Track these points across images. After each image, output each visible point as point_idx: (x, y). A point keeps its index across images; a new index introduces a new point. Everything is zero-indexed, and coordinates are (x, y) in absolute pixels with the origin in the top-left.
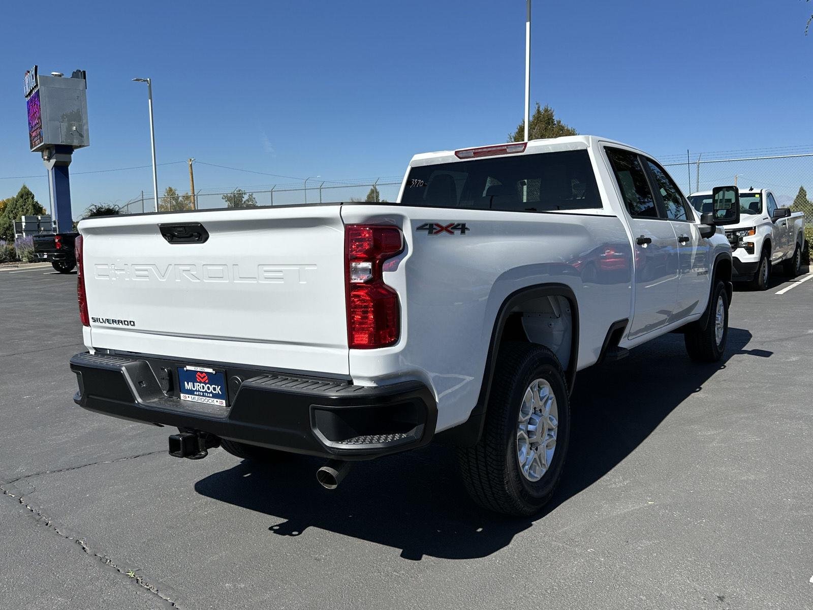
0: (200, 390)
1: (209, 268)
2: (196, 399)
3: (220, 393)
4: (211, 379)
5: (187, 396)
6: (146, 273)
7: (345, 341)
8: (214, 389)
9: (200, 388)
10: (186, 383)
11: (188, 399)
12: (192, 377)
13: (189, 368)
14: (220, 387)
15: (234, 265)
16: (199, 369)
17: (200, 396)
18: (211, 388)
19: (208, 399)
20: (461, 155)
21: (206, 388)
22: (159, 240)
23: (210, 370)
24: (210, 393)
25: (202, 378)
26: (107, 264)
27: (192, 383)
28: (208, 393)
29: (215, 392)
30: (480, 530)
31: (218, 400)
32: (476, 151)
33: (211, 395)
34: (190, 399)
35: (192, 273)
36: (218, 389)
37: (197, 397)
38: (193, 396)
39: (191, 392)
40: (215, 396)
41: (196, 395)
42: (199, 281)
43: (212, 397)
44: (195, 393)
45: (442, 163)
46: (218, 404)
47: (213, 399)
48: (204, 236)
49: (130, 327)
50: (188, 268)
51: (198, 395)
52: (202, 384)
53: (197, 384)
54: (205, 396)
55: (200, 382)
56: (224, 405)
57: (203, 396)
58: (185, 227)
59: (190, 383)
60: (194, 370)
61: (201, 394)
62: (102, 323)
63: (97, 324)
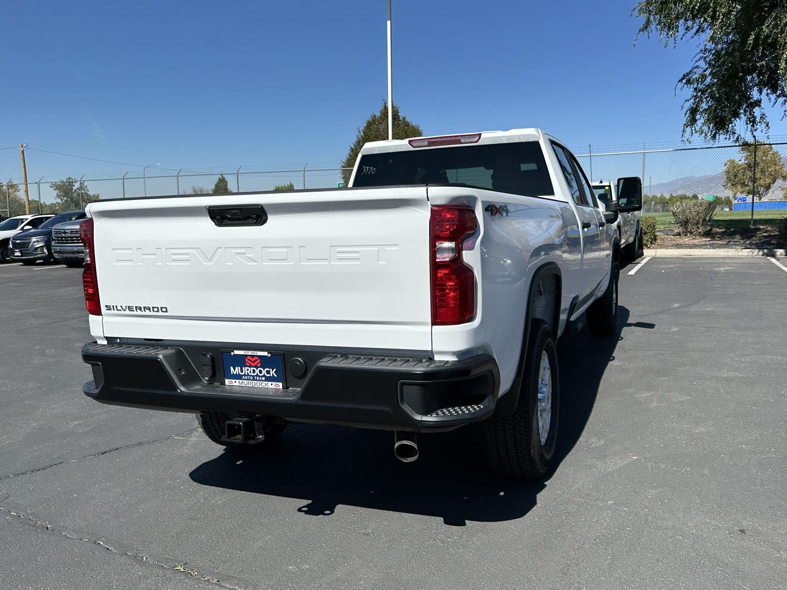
0: (250, 374)
1: (269, 250)
2: (245, 383)
3: (275, 376)
4: (264, 362)
5: (234, 381)
6: (187, 257)
7: (428, 318)
8: (268, 372)
9: (250, 372)
10: (232, 368)
11: (234, 384)
12: (241, 361)
13: (237, 352)
14: (275, 370)
15: (300, 247)
16: (250, 353)
17: (250, 380)
18: (264, 372)
19: (261, 382)
20: (414, 144)
22: (207, 223)
23: (265, 354)
24: (262, 377)
25: (253, 362)
26: (131, 249)
27: (239, 368)
28: (259, 376)
29: (269, 375)
30: (502, 494)
31: (274, 383)
32: (431, 140)
33: (264, 379)
34: (237, 384)
35: (248, 256)
36: (273, 372)
37: (246, 381)
38: (241, 381)
39: (238, 377)
40: (268, 379)
41: (245, 379)
42: (256, 264)
43: (265, 380)
44: (244, 377)
45: (395, 151)
46: (273, 387)
47: (267, 383)
48: (264, 218)
49: (160, 313)
50: (243, 251)
51: (248, 379)
52: (252, 368)
53: (246, 368)
54: (256, 380)
55: (250, 366)
56: (281, 387)
57: (254, 379)
58: (241, 209)
59: (237, 368)
60: (244, 354)
61: (252, 378)
62: (121, 310)
63: (112, 312)
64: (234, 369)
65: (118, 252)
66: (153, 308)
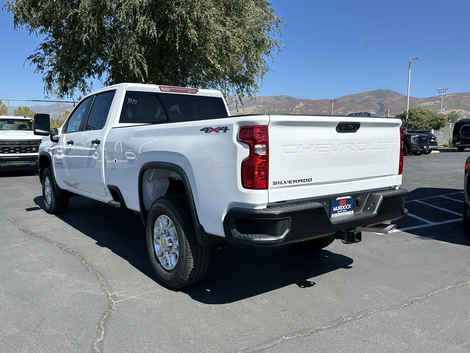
1: (359, 145)
2: (340, 214)
3: (351, 208)
4: (347, 201)
5: (335, 214)
6: (326, 149)
8: (348, 207)
12: (338, 204)
13: (338, 199)
14: (351, 205)
15: (370, 143)
16: (343, 198)
19: (346, 212)
20: (162, 89)
21: (344, 207)
22: (333, 130)
23: (349, 197)
24: (345, 209)
25: (343, 203)
26: (296, 145)
31: (350, 212)
33: (346, 210)
34: (336, 216)
35: (352, 148)
39: (336, 212)
40: (348, 210)
41: (339, 213)
42: (354, 151)
43: (347, 211)
44: (338, 212)
46: (350, 213)
47: (348, 212)
49: (307, 182)
50: (350, 145)
54: (343, 212)
55: (341, 206)
56: (353, 213)
58: (353, 124)
60: (341, 199)
61: (341, 211)
62: (283, 184)
63: (277, 185)
64: (335, 208)
65: (286, 147)
66: (304, 180)
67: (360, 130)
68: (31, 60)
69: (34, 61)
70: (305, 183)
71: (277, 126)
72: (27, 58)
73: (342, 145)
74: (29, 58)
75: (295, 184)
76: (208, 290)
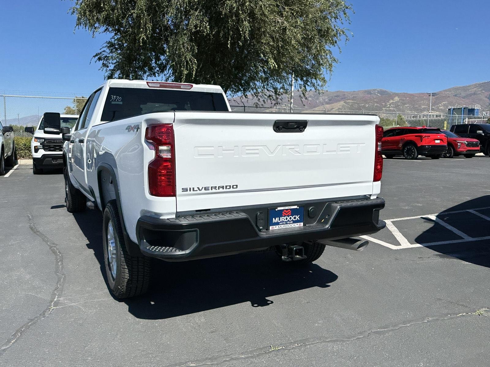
0: (284, 221)
1: (307, 147)
2: (282, 227)
3: (299, 219)
4: (294, 212)
5: (275, 226)
6: (257, 151)
7: (372, 179)
8: (295, 218)
9: (284, 220)
10: (274, 219)
11: (275, 228)
12: (280, 214)
13: (279, 209)
14: (299, 216)
15: (324, 145)
16: (287, 208)
17: (284, 224)
18: (292, 218)
19: (291, 224)
20: (150, 85)
21: (288, 218)
22: (270, 130)
23: (296, 207)
24: (291, 221)
25: (287, 213)
26: (213, 147)
27: (278, 218)
28: (289, 221)
29: (295, 220)
31: (298, 224)
33: (292, 222)
34: (277, 228)
35: (296, 150)
36: (297, 217)
38: (279, 226)
39: (277, 224)
41: (281, 224)
42: (300, 154)
43: (293, 223)
44: (280, 223)
46: (298, 226)
47: (294, 224)
49: (232, 189)
50: (293, 147)
51: (283, 224)
52: (286, 217)
53: (282, 217)
54: (288, 224)
55: (284, 216)
56: (302, 225)
57: (286, 224)
59: (277, 218)
60: (283, 209)
61: (285, 223)
62: (197, 191)
63: (188, 192)
64: (275, 220)
65: (199, 149)
66: (226, 186)
67: (308, 129)
68: (97, 57)
69: (100, 59)
70: (227, 190)
71: (187, 125)
72: (94, 56)
73: (280, 146)
74: (95, 56)
75: (214, 191)
76: (153, 303)
